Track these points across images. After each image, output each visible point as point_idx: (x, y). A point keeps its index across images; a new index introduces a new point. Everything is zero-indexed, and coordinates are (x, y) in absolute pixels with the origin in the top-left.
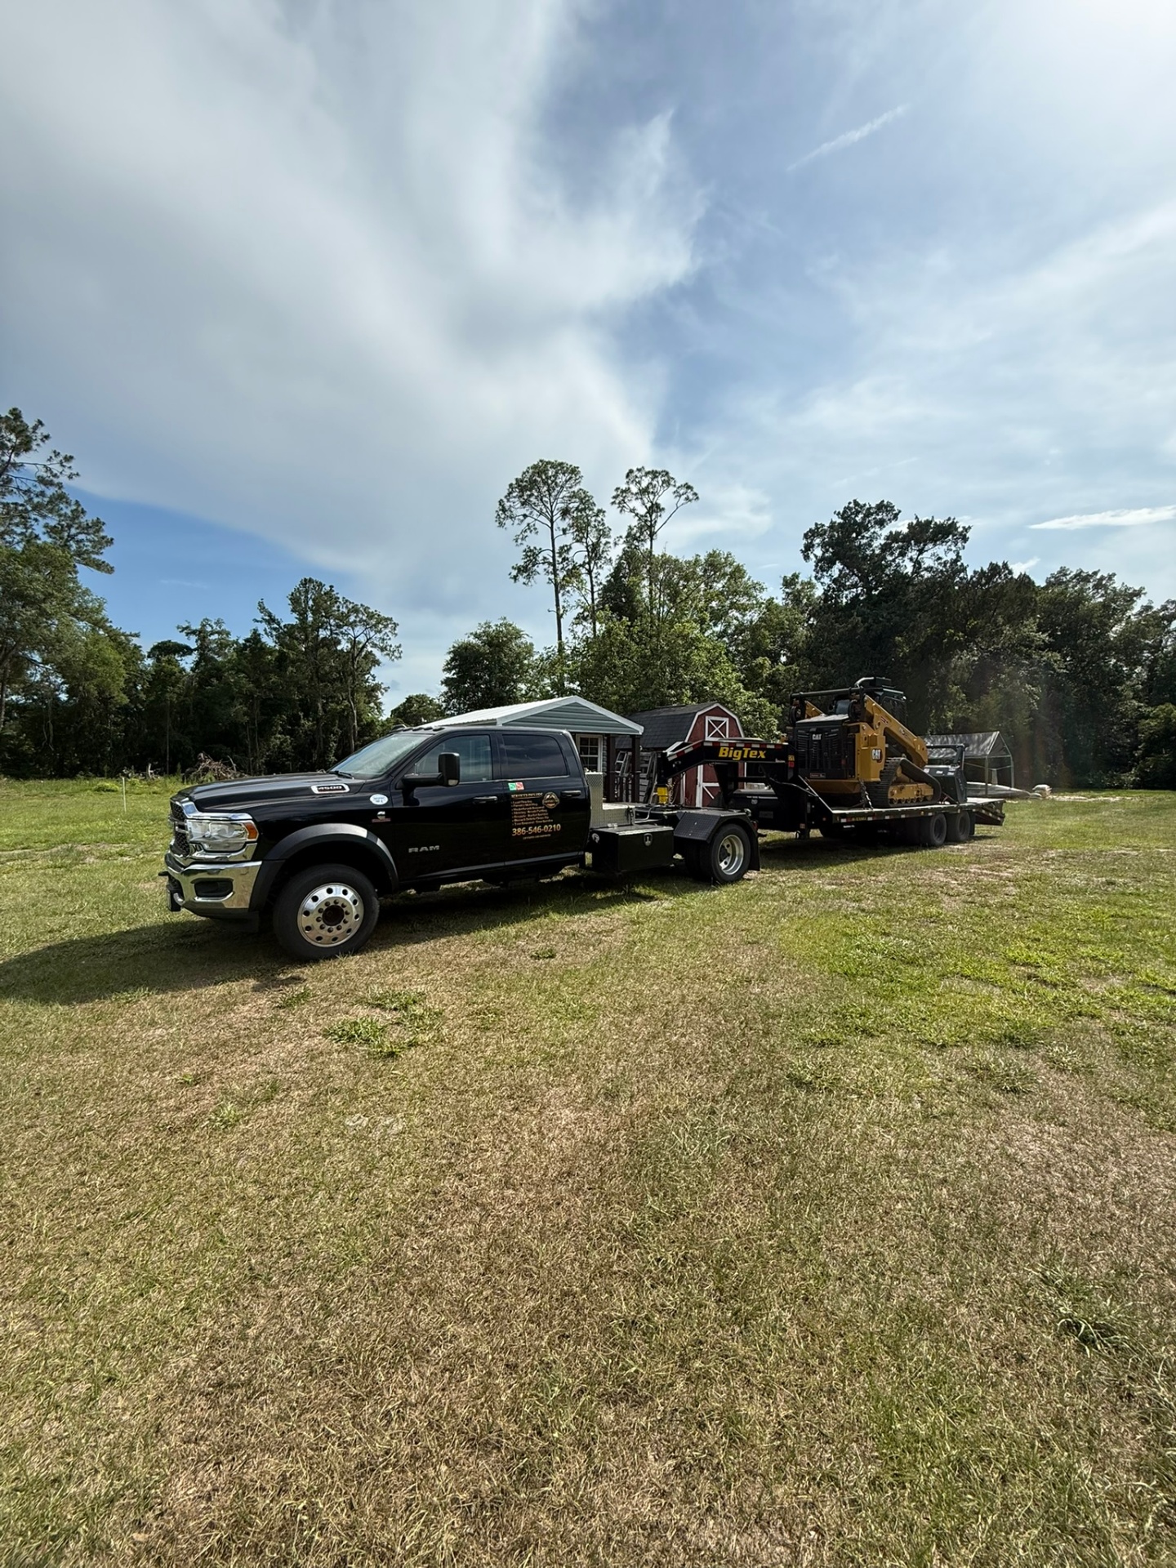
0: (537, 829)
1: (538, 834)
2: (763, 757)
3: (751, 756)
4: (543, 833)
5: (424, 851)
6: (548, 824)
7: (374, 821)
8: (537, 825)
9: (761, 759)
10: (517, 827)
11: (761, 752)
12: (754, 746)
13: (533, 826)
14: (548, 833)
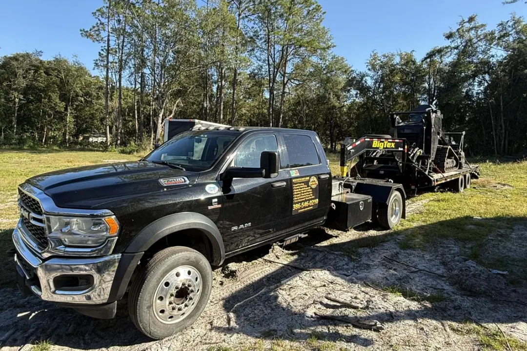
0: (306, 204)
1: (307, 207)
2: (394, 147)
3: (388, 147)
4: (309, 206)
5: (242, 229)
6: (312, 199)
7: (210, 208)
8: (306, 201)
9: (392, 148)
10: (295, 203)
11: (392, 144)
12: (389, 140)
13: (304, 201)
14: (312, 206)
